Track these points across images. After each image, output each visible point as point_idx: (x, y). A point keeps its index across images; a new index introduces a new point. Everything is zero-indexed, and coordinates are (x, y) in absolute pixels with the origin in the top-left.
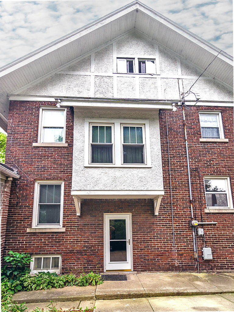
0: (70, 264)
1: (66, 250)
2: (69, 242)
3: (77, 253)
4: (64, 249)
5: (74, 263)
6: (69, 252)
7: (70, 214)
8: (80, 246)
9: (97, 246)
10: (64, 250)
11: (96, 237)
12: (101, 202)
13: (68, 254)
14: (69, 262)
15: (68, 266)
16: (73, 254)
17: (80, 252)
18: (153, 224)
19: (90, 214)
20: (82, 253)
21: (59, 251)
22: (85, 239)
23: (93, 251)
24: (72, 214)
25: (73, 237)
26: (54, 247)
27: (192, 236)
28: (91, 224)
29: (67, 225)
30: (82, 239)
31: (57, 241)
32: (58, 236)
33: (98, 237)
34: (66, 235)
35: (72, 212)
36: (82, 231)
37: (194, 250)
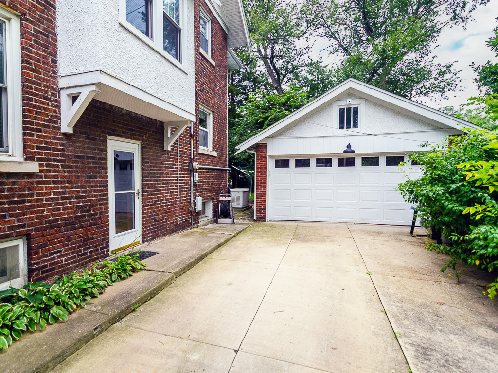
0: (52, 254)
1: (41, 223)
2: (47, 200)
3: (66, 225)
4: (36, 221)
5: (60, 251)
6: (47, 227)
7: (44, 126)
8: (71, 208)
9: (99, 207)
10: (36, 224)
11: (97, 186)
12: (104, 109)
13: (45, 232)
14: (49, 250)
15: (45, 261)
16: (56, 231)
17: (70, 223)
18: (163, 164)
19: (86, 133)
20: (73, 224)
21: (23, 226)
22: (78, 192)
23: (93, 217)
24: (48, 126)
25: (55, 188)
26: (8, 218)
27: (190, 182)
28: (88, 158)
29: (39, 154)
30: (73, 192)
31: (16, 199)
32: (16, 186)
33: (100, 186)
34: (38, 183)
35: (48, 121)
36: (73, 172)
37: (190, 202)
